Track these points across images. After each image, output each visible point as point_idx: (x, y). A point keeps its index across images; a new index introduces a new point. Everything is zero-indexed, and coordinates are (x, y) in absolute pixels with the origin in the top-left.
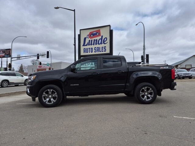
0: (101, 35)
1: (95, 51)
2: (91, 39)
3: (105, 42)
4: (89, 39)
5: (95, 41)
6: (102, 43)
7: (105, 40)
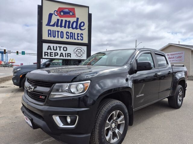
0: (77, 16)
1: (67, 37)
2: (60, 19)
3: (82, 28)
4: (58, 17)
5: (67, 23)
6: (78, 27)
7: (82, 24)
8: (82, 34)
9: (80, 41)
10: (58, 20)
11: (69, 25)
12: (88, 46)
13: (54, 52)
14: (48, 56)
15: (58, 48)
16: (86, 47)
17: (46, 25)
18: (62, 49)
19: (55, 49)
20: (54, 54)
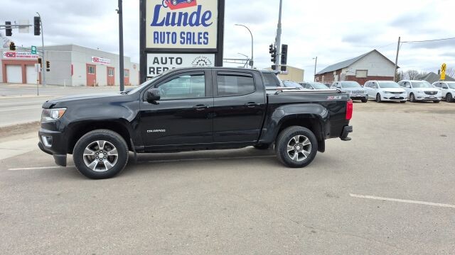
12: (218, 52)
13: (162, 66)
14: (154, 73)
15: (169, 60)
16: (214, 55)
17: (151, 25)
18: (174, 61)
19: (164, 61)
20: (162, 69)
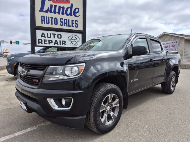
0: (71, 2)
1: (62, 24)
2: (54, 4)
3: (77, 15)
4: (51, 3)
5: (61, 9)
6: (73, 14)
7: (77, 11)
8: (76, 21)
9: (74, 28)
10: (51, 6)
11: (63, 11)
12: (83, 33)
13: (48, 39)
14: (42, 43)
15: (52, 36)
16: (81, 34)
17: (39, 11)
18: (56, 36)
19: (49, 36)
20: (48, 41)
